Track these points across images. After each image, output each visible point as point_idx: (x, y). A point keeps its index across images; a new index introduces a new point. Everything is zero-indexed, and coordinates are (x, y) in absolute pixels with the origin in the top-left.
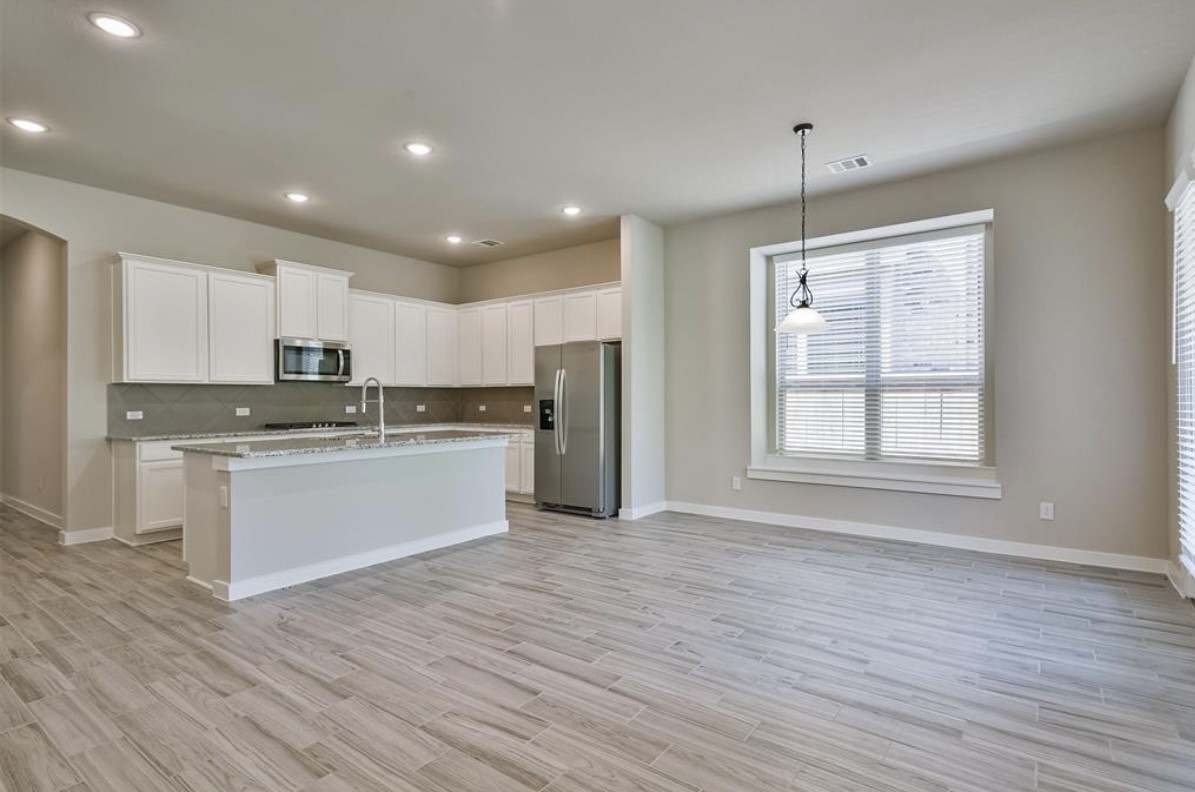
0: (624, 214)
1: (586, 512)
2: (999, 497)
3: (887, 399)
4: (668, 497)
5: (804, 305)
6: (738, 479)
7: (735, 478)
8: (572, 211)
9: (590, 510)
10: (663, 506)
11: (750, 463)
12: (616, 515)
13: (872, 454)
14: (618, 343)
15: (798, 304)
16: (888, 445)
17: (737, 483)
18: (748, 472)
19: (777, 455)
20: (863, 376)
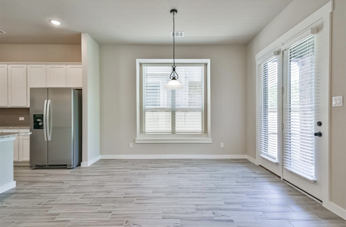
0: (83, 33)
1: (64, 167)
2: (211, 142)
3: (178, 114)
4: (101, 153)
5: (174, 79)
6: (132, 144)
7: (130, 144)
8: (56, 23)
9: (66, 165)
10: (100, 157)
11: (136, 138)
12: (79, 165)
13: (173, 132)
14: (81, 90)
15: (172, 78)
16: (178, 129)
17: (131, 145)
18: (136, 141)
19: (143, 134)
20: (171, 107)
